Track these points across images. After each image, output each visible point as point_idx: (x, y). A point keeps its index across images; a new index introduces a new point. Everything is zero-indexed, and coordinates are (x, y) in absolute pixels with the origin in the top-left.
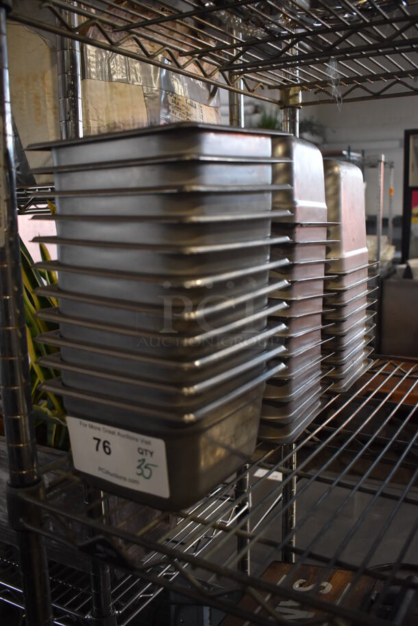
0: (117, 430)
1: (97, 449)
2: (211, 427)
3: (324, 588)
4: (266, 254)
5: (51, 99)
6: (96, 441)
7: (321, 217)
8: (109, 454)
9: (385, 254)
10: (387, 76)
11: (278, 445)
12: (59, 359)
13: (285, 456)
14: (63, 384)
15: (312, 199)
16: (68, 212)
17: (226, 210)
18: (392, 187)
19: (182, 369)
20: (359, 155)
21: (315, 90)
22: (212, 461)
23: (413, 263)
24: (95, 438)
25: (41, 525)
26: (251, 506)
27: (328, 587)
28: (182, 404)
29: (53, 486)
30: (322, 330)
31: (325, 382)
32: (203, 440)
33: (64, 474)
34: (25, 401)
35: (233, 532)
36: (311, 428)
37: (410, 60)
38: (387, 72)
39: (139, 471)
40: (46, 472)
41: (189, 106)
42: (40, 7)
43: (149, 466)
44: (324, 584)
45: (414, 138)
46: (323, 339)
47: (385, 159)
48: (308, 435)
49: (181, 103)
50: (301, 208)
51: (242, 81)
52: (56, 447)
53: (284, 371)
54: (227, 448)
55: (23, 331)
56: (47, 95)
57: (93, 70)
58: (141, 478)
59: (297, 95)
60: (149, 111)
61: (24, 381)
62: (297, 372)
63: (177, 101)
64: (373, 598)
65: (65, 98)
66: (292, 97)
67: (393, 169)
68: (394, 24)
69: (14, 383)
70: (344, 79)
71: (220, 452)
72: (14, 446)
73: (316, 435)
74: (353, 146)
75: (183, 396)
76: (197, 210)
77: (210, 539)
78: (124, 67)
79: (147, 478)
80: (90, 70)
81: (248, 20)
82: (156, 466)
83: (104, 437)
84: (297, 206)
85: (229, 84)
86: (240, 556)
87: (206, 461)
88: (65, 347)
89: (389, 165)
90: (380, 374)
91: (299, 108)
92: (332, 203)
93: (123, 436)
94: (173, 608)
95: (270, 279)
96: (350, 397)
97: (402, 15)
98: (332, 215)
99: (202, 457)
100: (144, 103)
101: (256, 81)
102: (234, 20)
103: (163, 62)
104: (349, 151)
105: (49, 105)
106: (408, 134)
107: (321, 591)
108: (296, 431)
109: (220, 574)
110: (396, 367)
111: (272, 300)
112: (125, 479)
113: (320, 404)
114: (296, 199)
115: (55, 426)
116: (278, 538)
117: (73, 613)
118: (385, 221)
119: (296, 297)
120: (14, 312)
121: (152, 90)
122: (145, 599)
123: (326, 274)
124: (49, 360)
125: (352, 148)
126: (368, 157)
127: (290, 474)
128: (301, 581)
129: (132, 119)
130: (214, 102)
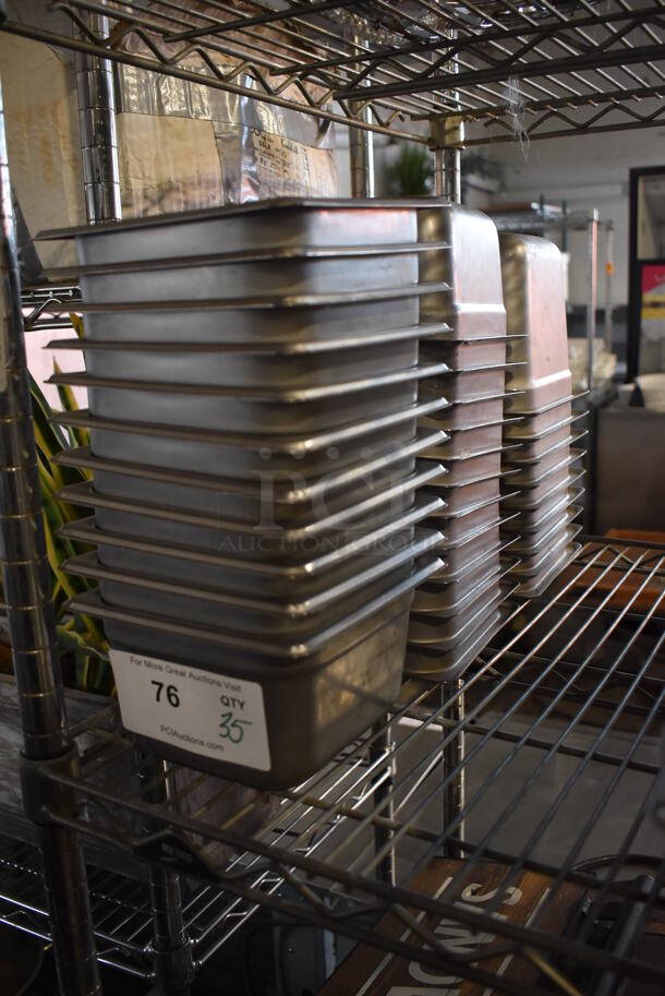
0: (188, 670)
1: (158, 699)
2: (332, 661)
3: (510, 895)
4: (411, 392)
5: (69, 146)
6: (157, 687)
7: (496, 328)
8: (177, 705)
9: (600, 368)
10: (599, 98)
11: (434, 683)
12: (95, 562)
13: (447, 699)
14: (103, 601)
15: (482, 300)
16: (103, 337)
17: (349, 330)
18: (611, 261)
19: (285, 578)
20: (558, 210)
21: (485, 120)
22: (334, 713)
23: (645, 382)
24: (154, 682)
25: (76, 815)
26: (395, 772)
27: (516, 895)
28: (287, 629)
29: (90, 754)
30: (501, 504)
31: (507, 582)
32: (321, 682)
33: (107, 736)
34: (44, 628)
35: (367, 821)
36: (486, 656)
37: (634, 75)
38: (599, 93)
39: (224, 731)
40: (78, 733)
41: (286, 150)
42: (50, 9)
43: (238, 724)
44: (511, 890)
45: (645, 181)
46: (502, 516)
47: (599, 216)
48: (482, 666)
49: (273, 146)
50: (465, 315)
51: (369, 111)
52: (90, 690)
53: (443, 571)
54: (357, 691)
55: (38, 519)
56: (61, 140)
57: (133, 97)
58: (226, 742)
59: (457, 128)
60: (224, 161)
61: (42, 596)
62: (463, 569)
63: (267, 143)
64: (585, 909)
65: (90, 146)
66: (448, 132)
67: (611, 233)
68: (608, 24)
69: (26, 601)
70: (531, 104)
71: (346, 697)
72: (30, 696)
73: (493, 666)
74: (548, 195)
75: (288, 616)
76: (303, 333)
77: (333, 825)
78: (182, 92)
79: (237, 742)
80: (129, 98)
81: (378, 21)
82: (250, 723)
83: (167, 679)
84: (459, 312)
85: (349, 116)
86: (380, 857)
87: (325, 713)
88: (104, 543)
89: (606, 226)
90: (592, 566)
91: (461, 149)
92: (513, 303)
93: (198, 679)
94: (277, 931)
95: (418, 430)
96: (546, 605)
97: (621, 10)
98: (515, 322)
99: (320, 707)
100: (215, 148)
101: (392, 108)
102: (356, 22)
103: (243, 86)
104: (542, 203)
105: (66, 155)
106: (635, 175)
107: (505, 902)
108: (461, 661)
109: (350, 884)
110: (617, 554)
111: (422, 463)
112: (202, 743)
113: (499, 616)
114: (457, 303)
115: (88, 658)
116: (437, 828)
117: (124, 944)
118: (600, 314)
119: (459, 454)
120: (23, 490)
121: (227, 127)
122: (234, 920)
123: (506, 415)
124: (78, 564)
125: (547, 198)
126: (572, 215)
127: (454, 727)
128: (475, 886)
129: (196, 174)
130: (325, 141)
